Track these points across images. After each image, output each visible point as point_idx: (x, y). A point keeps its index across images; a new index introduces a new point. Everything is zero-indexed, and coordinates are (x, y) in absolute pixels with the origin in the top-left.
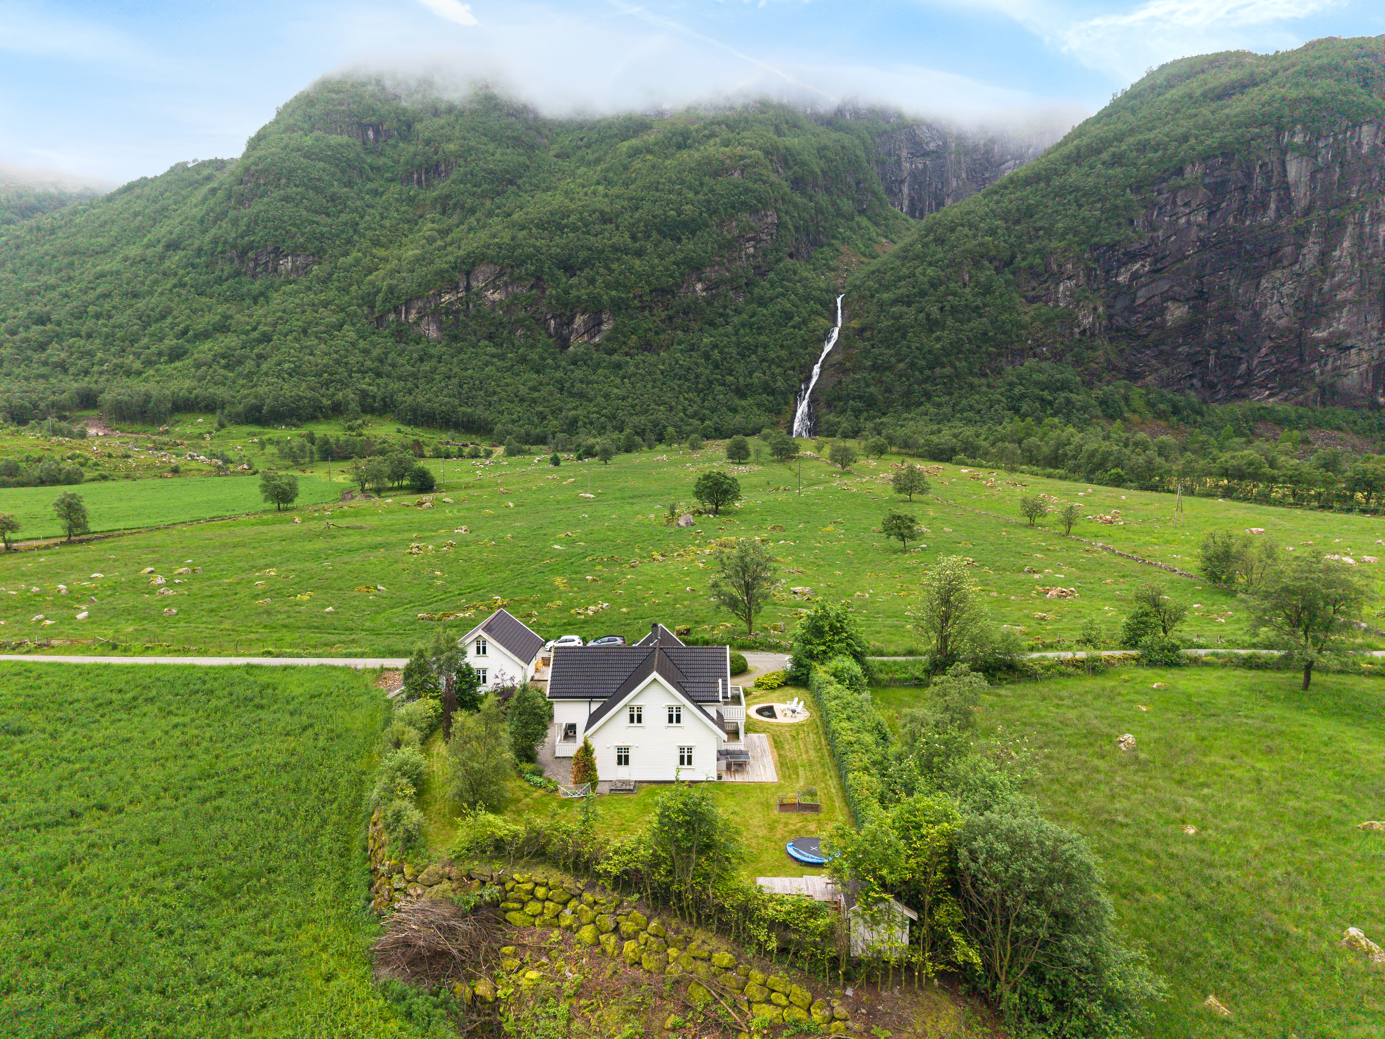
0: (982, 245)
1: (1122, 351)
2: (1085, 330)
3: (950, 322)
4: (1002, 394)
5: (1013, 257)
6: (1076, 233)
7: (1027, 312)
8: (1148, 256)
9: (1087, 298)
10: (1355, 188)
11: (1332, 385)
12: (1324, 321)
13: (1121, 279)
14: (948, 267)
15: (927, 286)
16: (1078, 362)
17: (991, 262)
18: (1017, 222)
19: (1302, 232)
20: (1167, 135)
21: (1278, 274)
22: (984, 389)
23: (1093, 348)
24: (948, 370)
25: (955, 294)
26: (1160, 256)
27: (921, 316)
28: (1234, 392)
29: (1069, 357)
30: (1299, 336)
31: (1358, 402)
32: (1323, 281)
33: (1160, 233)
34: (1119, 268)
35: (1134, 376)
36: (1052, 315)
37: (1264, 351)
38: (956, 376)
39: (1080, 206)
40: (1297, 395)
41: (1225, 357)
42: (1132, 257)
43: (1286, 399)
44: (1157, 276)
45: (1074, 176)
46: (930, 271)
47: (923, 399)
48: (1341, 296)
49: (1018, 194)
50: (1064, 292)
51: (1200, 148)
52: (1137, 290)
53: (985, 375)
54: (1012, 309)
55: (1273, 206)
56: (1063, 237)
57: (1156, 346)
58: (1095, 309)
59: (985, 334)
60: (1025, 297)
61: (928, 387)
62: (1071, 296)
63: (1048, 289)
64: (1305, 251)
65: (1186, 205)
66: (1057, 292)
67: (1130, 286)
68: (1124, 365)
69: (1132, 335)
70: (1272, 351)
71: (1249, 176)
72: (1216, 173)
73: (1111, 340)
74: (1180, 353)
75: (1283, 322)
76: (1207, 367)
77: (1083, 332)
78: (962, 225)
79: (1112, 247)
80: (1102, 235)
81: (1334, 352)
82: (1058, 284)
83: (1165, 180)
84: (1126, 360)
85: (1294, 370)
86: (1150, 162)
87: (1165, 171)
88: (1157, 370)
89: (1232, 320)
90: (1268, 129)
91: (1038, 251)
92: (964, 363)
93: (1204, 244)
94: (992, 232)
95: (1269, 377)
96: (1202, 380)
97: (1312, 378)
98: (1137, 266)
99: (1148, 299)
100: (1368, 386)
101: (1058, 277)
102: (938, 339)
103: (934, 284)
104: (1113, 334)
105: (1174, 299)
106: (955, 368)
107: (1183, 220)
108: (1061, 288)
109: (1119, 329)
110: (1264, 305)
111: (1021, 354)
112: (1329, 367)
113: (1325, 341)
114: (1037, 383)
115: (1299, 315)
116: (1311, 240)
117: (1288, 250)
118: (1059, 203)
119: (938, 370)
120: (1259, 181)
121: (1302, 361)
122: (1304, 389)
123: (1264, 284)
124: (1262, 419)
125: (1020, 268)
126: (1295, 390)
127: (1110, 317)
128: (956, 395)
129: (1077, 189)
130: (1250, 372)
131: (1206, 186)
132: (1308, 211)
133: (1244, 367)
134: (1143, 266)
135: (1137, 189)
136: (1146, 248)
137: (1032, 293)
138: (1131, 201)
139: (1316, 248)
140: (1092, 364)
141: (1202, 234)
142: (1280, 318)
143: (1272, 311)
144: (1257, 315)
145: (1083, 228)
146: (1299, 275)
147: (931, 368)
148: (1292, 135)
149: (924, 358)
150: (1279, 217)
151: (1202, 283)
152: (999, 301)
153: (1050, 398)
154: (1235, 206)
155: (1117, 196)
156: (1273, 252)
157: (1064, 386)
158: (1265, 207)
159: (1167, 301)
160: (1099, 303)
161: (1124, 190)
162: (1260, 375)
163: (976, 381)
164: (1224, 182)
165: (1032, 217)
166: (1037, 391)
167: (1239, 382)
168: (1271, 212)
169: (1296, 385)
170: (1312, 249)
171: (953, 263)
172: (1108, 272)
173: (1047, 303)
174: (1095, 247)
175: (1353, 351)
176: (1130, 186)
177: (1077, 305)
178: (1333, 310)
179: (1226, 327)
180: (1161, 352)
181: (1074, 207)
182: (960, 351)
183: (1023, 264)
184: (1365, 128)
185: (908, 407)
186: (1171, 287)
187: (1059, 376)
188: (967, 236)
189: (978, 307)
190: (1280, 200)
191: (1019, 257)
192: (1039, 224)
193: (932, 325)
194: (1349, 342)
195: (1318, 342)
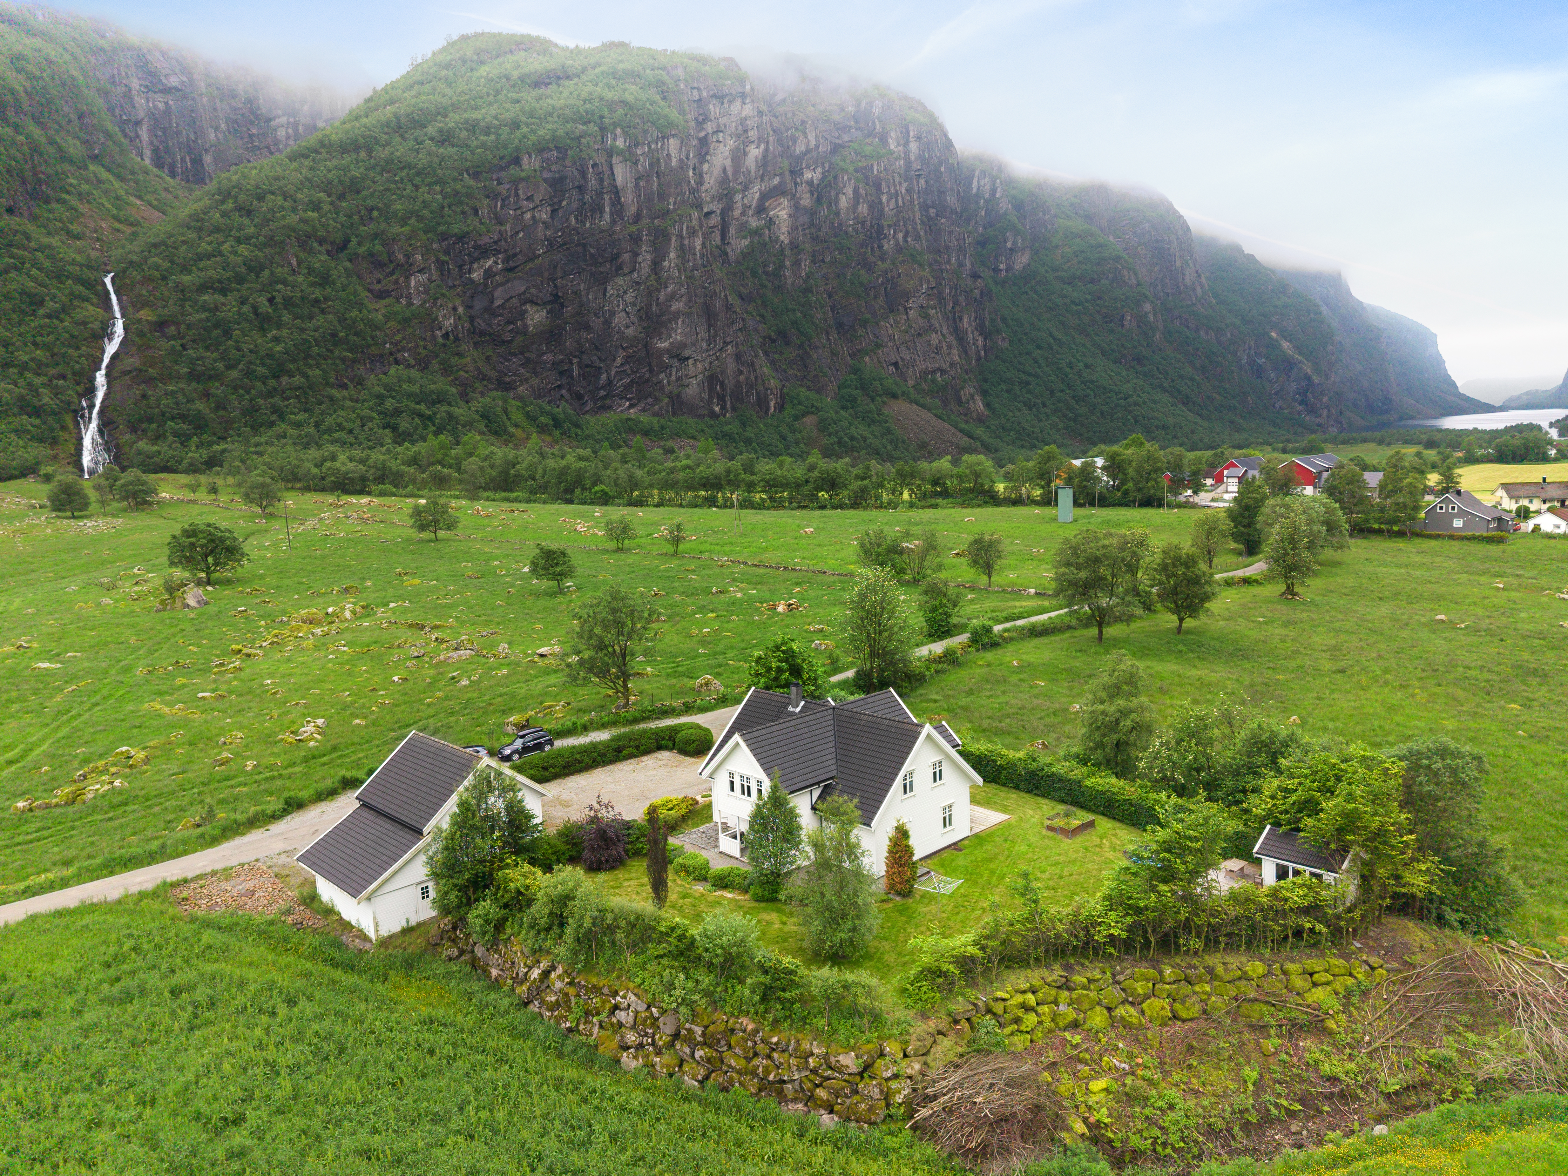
0: (303, 221)
1: (488, 358)
2: (447, 334)
3: (286, 317)
4: (371, 409)
5: (347, 241)
6: (420, 218)
7: (378, 311)
8: (499, 252)
9: (443, 295)
10: (672, 200)
11: (678, 396)
12: (664, 331)
13: (474, 276)
14: (265, 245)
15: (243, 270)
16: (447, 370)
17: (321, 244)
18: (342, 197)
19: (636, 239)
20: (496, 117)
21: (620, 281)
22: (348, 403)
23: (460, 355)
24: (298, 380)
25: (284, 282)
26: (511, 252)
27: (245, 309)
28: (599, 404)
29: (435, 365)
30: (646, 346)
31: (700, 412)
32: (658, 291)
33: (508, 227)
34: (472, 263)
35: (506, 387)
36: (408, 314)
37: (619, 360)
38: (311, 387)
39: (417, 187)
40: (652, 405)
41: (587, 366)
42: (484, 252)
43: (644, 410)
44: (511, 275)
45: (401, 149)
46: (242, 249)
47: (274, 418)
48: (676, 306)
49: (335, 162)
50: (416, 288)
51: (533, 138)
52: (495, 288)
53: (345, 386)
54: (360, 305)
55: (607, 209)
56: (404, 221)
57: (522, 353)
58: (455, 309)
59: (334, 335)
60: (370, 291)
61: (277, 400)
62: (426, 291)
63: (396, 282)
64: (640, 259)
65: (529, 198)
66: (408, 287)
67: (486, 285)
68: (493, 374)
69: (496, 340)
70: (627, 359)
71: (583, 173)
72: (554, 168)
73: (476, 345)
74: (545, 362)
75: (630, 332)
76: (571, 377)
77: (446, 336)
78: (273, 193)
79: (461, 238)
80: (449, 224)
81: (676, 364)
82: (407, 278)
83: (502, 169)
84: (494, 368)
85: (647, 381)
86: (483, 145)
87: (502, 158)
88: (526, 380)
89: (587, 328)
90: (593, 128)
91: (375, 236)
92: (317, 372)
93: (551, 244)
94: (316, 206)
95: (627, 388)
96: (569, 390)
97: (662, 388)
98: (490, 263)
99: (507, 300)
100: (706, 396)
101: (408, 269)
102: (276, 340)
103: (255, 268)
104: (477, 338)
105: (533, 302)
106: (307, 377)
107: (528, 216)
108: (413, 283)
109: (482, 333)
110: (613, 313)
111: (380, 360)
112: (673, 378)
113: (668, 351)
114: (409, 395)
115: (644, 324)
116: (644, 248)
117: (626, 256)
118: (388, 180)
119: (285, 380)
120: (593, 182)
121: (651, 371)
122: (657, 400)
123: (610, 291)
124: (631, 431)
125: (357, 255)
126: (650, 400)
127: (472, 319)
128: (317, 411)
129: (409, 166)
130: (610, 383)
131: (544, 180)
132: (637, 218)
133: (604, 376)
134: (496, 263)
135: (476, 175)
136: (496, 243)
137: (379, 286)
138: (471, 187)
139: (649, 257)
140: (462, 373)
141: (548, 233)
142: (627, 327)
143: (620, 320)
144: (607, 323)
145: (425, 212)
146: (638, 283)
147: (276, 377)
148: (615, 139)
149: (263, 365)
150: (614, 222)
151: (556, 286)
152: (343, 294)
153: (428, 412)
154: (575, 205)
155: (455, 180)
156: (615, 257)
157: (440, 399)
158: (602, 211)
159: (525, 303)
160: (458, 302)
161: (461, 174)
162: (619, 384)
163: (335, 393)
164: (561, 180)
165: (358, 192)
166: (413, 405)
167: (602, 393)
168: (607, 217)
169: (650, 395)
170: (646, 257)
171: (271, 241)
172: (460, 267)
173: (398, 300)
174: (444, 237)
175: (691, 361)
176: (467, 170)
177: (435, 304)
178: (670, 321)
179: (584, 334)
180: (528, 361)
181: (409, 188)
182: (308, 356)
183: (362, 250)
184: (671, 141)
185: (256, 429)
186: (528, 288)
187: (433, 387)
188: (282, 207)
189: (317, 301)
190: (613, 205)
191: (354, 241)
192: (370, 203)
193: (263, 322)
194: (686, 353)
195: (661, 352)
